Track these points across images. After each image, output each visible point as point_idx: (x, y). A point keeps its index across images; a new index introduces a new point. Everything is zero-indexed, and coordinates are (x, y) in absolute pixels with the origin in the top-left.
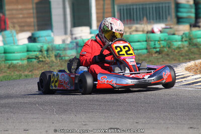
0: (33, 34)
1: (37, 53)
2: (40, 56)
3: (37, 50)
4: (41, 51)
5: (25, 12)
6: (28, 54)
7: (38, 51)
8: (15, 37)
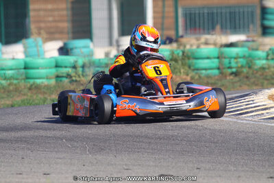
0: (65, 44)
1: (69, 70)
2: (73, 74)
3: (68, 65)
4: (74, 67)
5: (56, 13)
6: (57, 71)
7: (70, 67)
8: (41, 47)
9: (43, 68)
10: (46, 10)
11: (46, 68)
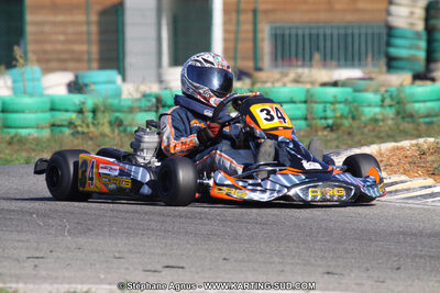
0: (77, 77)
1: (73, 116)
2: (78, 122)
3: (71, 108)
4: (81, 111)
6: (53, 117)
7: (74, 111)
8: (39, 80)
9: (31, 111)
10: (54, 24)
11: (36, 112)
